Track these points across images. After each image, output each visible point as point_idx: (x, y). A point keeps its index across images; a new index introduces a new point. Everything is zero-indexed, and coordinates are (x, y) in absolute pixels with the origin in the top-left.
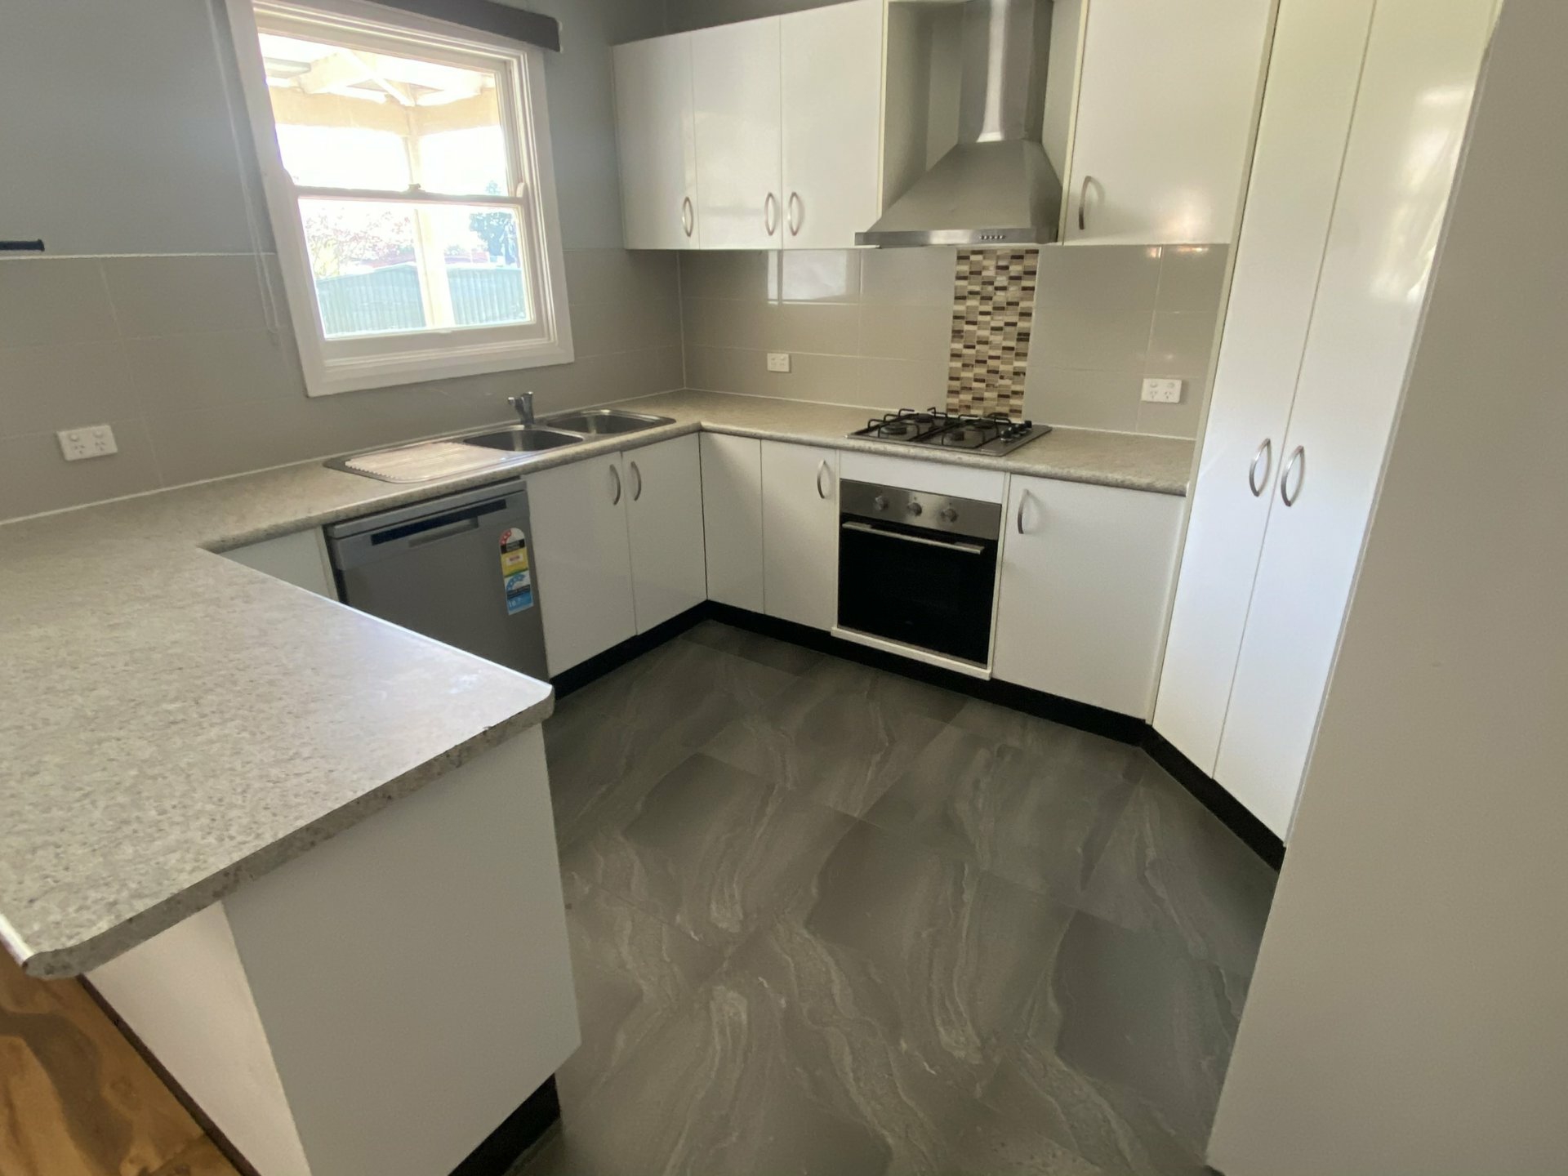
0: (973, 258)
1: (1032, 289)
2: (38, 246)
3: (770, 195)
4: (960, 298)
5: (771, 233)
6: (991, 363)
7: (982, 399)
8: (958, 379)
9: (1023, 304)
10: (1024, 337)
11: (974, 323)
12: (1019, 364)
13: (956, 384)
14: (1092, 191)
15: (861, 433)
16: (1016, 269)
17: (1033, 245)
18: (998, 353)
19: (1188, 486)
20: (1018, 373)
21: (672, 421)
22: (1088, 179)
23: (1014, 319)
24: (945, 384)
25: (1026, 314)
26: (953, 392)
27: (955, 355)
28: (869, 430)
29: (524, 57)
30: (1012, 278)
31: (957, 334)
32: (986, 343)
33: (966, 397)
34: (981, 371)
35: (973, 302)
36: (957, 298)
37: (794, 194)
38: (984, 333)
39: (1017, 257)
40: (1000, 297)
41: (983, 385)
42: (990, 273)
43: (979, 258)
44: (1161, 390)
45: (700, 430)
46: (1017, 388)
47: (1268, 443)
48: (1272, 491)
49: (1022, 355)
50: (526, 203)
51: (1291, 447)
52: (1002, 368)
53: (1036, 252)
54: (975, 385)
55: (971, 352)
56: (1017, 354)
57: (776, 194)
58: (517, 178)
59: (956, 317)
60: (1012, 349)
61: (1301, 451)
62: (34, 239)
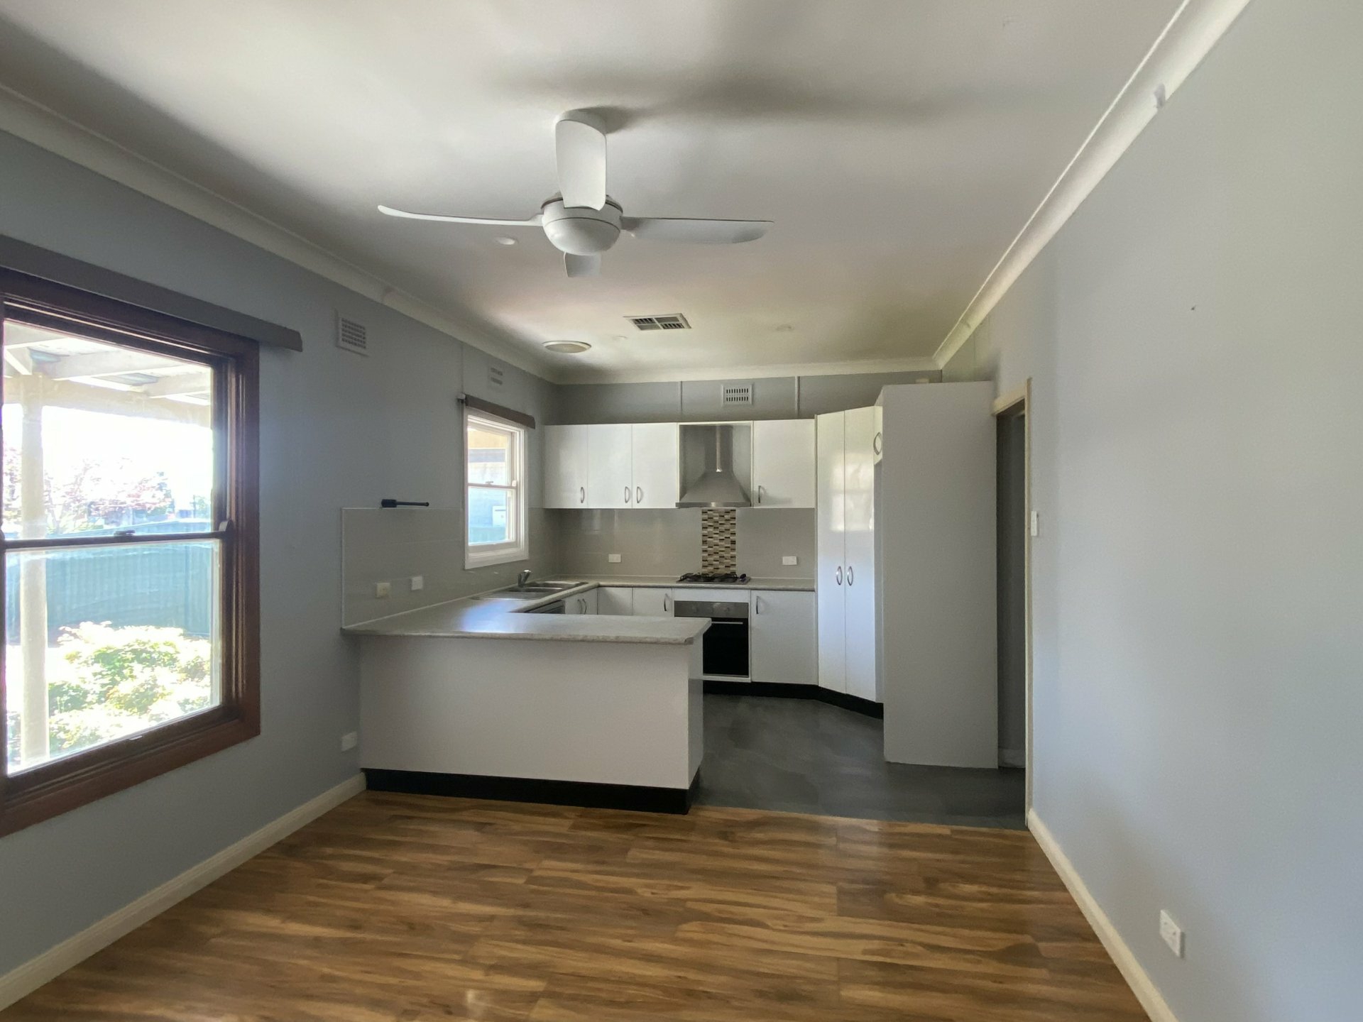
0: (709, 512)
1: (735, 524)
2: (427, 504)
3: (626, 487)
4: (704, 528)
5: (626, 502)
6: (720, 553)
7: (718, 569)
8: (706, 561)
9: (732, 530)
10: (733, 542)
11: (712, 538)
12: (732, 553)
13: (706, 563)
14: (762, 491)
15: (681, 580)
16: (727, 517)
17: (733, 508)
18: (723, 549)
19: (815, 587)
20: (733, 557)
21: (587, 583)
22: (760, 487)
23: (729, 536)
24: (701, 563)
25: (734, 534)
26: (704, 566)
27: (705, 551)
28: (684, 579)
29: (522, 431)
30: (726, 520)
31: (704, 542)
32: (718, 545)
33: (711, 568)
34: (716, 557)
35: (711, 529)
36: (703, 528)
37: (638, 488)
38: (717, 541)
39: (727, 512)
40: (722, 528)
41: (718, 563)
42: (716, 518)
43: (711, 512)
44: (789, 560)
45: (599, 586)
46: (734, 563)
47: (840, 568)
48: (845, 582)
49: (733, 550)
50: (517, 488)
51: (847, 568)
52: (725, 555)
53: (735, 510)
54: (715, 563)
55: (710, 549)
56: (732, 549)
57: (630, 487)
58: (512, 478)
59: (704, 536)
60: (729, 547)
61: (851, 568)
62: (425, 502)
